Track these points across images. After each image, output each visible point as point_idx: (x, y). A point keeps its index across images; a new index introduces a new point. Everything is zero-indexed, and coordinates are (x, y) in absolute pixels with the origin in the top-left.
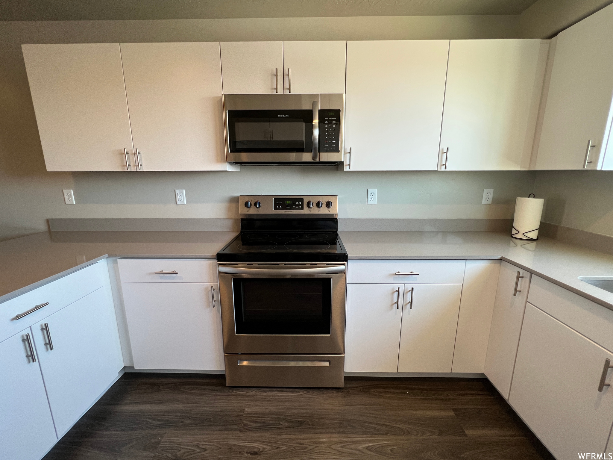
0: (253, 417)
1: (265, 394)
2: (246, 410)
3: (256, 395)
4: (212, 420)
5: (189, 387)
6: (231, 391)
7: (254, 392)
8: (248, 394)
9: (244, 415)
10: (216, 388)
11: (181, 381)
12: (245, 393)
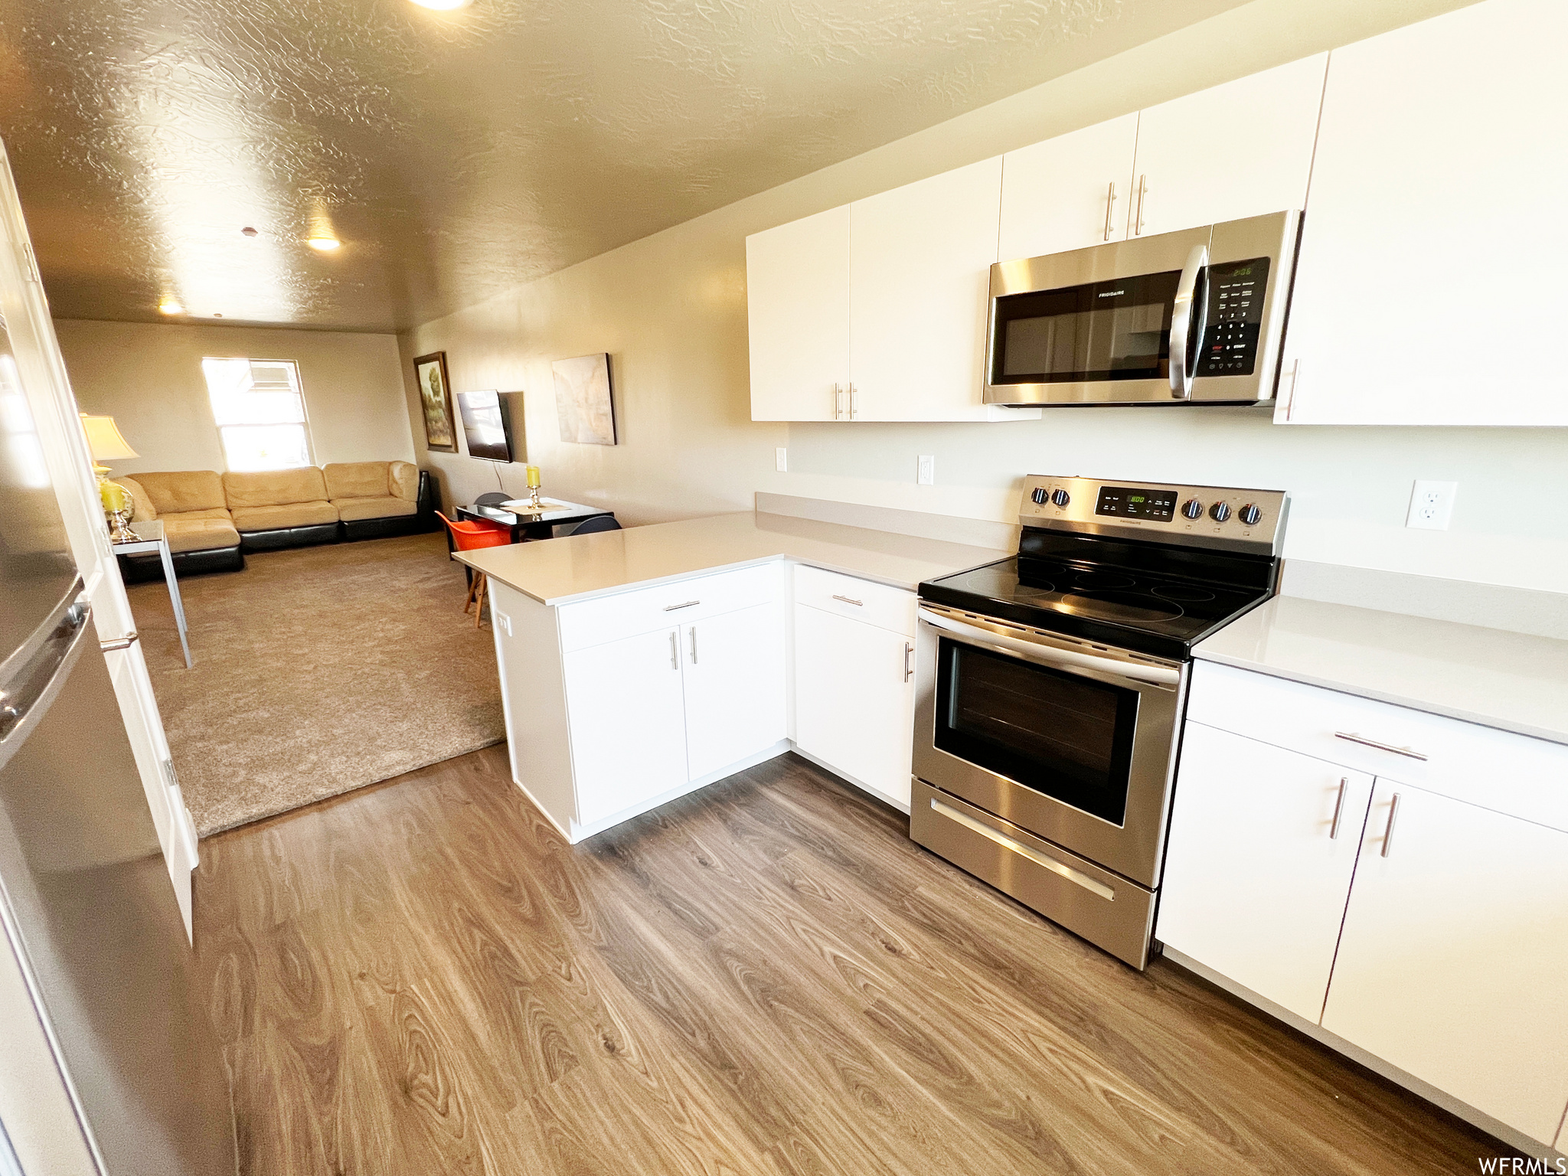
0: (923, 904)
1: (967, 887)
2: (921, 889)
3: (952, 881)
4: (862, 871)
5: (858, 811)
6: (914, 851)
7: (951, 873)
8: (939, 870)
9: (912, 894)
10: (894, 833)
11: (852, 797)
12: (934, 866)
